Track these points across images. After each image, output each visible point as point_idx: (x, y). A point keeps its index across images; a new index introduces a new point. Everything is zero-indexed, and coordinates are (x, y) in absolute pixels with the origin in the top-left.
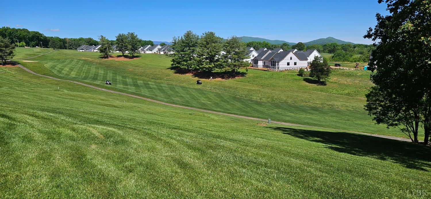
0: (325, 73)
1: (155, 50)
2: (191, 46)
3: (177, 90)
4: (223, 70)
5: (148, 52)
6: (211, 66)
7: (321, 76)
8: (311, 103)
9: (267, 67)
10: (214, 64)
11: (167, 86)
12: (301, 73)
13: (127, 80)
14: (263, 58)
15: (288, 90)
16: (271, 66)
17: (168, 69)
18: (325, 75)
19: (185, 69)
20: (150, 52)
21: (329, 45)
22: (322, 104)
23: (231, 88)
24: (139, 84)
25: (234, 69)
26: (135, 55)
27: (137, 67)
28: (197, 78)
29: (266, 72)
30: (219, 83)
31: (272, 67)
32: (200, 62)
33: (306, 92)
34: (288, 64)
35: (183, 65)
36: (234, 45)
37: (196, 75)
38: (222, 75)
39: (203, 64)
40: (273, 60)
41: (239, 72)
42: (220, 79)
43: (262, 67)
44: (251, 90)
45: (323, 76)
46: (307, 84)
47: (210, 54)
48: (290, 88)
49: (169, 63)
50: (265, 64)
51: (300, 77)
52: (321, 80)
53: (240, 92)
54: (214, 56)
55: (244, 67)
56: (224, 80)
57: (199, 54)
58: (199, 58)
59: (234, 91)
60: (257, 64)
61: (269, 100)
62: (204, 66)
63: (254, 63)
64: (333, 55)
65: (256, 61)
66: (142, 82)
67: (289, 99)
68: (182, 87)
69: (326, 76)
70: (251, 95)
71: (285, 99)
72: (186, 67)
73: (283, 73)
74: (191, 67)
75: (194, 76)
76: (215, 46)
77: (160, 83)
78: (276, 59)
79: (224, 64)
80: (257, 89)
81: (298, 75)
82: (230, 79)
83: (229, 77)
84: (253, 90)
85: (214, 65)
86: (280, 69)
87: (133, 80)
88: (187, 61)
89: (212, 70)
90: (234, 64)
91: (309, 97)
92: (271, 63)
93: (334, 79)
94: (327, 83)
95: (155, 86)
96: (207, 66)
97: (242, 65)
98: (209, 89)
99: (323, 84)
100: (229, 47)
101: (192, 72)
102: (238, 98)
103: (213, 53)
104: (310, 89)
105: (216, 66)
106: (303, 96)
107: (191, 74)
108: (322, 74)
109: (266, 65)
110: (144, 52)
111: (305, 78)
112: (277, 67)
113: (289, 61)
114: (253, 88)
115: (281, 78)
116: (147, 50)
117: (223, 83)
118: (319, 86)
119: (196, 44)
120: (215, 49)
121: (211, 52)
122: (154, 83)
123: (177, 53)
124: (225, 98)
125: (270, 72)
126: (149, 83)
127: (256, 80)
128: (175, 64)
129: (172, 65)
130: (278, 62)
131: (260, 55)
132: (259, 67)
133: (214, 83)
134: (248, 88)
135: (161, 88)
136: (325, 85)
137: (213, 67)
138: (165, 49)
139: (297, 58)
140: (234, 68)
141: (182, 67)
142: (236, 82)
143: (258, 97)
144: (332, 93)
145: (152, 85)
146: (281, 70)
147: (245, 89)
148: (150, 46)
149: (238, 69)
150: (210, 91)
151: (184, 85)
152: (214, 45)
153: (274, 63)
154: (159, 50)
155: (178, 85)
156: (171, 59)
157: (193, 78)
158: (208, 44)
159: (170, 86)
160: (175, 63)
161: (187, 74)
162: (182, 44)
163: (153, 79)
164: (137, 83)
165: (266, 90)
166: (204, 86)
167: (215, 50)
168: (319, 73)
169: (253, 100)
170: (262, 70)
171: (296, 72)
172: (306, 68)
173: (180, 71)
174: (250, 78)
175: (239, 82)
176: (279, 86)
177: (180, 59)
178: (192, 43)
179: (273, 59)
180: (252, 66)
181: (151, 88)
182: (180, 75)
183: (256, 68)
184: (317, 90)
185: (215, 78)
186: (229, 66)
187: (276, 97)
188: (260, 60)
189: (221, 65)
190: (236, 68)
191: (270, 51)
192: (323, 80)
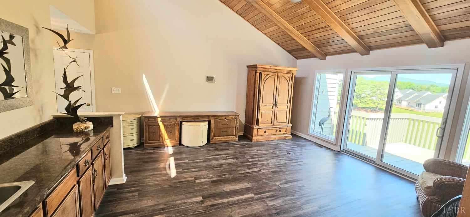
4: (368, 106)
9: (412, 107)
14: (407, 99)
29: (410, 111)
31: (417, 107)
34: (436, 107)
38: (366, 109)
40: (419, 102)
43: (405, 106)
47: (358, 93)
50: (409, 104)
60: (401, 103)
63: (398, 102)
78: (422, 102)
79: (369, 102)
85: (360, 102)
86: (425, 110)
90: (379, 102)
92: (417, 104)
100: (375, 89)
103: (360, 93)
112: (422, 108)
113: (438, 104)
120: (363, 89)
121: (359, 92)
130: (425, 104)
131: (406, 96)
132: (402, 106)
140: (378, 105)
146: (427, 111)
149: (382, 106)
152: (362, 86)
153: (419, 105)
167: (362, 90)
170: (406, 109)
179: (419, 101)
180: (395, 105)
183: (399, 107)
186: (374, 103)
188: (405, 101)
189: (366, 102)
190: (380, 106)
191: (416, 94)
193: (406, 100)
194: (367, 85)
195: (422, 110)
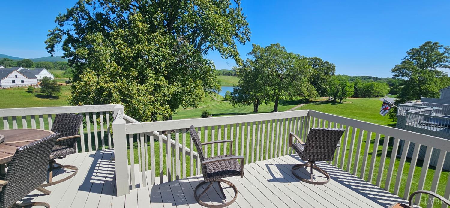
0: (56, 89)
12: (30, 90)
18: (56, 91)
21: (60, 63)
34: (14, 82)
45: (55, 92)
46: (39, 99)
51: (30, 94)
52: (53, 95)
64: (64, 72)
69: (57, 92)
73: (8, 91)
81: (27, 92)
93: (66, 93)
94: (60, 97)
99: (56, 98)
108: (54, 91)
111: (37, 94)
113: (14, 79)
115: (5, 96)
118: (52, 100)
136: (58, 99)
139: (23, 76)
144: (65, 104)
146: (5, 88)
168: (50, 90)
171: (24, 89)
172: (37, 85)
192: (55, 95)
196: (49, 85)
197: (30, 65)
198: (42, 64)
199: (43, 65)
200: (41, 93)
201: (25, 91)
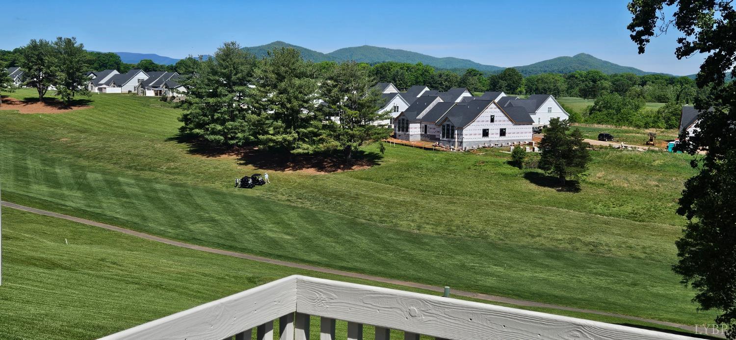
0: (577, 160)
1: (132, 85)
2: (235, 84)
3: (199, 201)
4: (321, 147)
5: (110, 90)
6: (289, 138)
7: (568, 170)
8: (545, 238)
9: (433, 138)
10: (298, 132)
11: (169, 189)
12: (517, 159)
13: (58, 171)
14: (420, 116)
15: (487, 205)
16: (443, 137)
17: (171, 139)
18: (577, 165)
19: (218, 141)
20: (117, 90)
21: (582, 76)
22: (571, 241)
23: (342, 196)
24: (93, 184)
25: (349, 146)
26: (77, 97)
27: (81, 132)
28: (250, 167)
29: (431, 154)
30: (310, 181)
31: (445, 139)
32: (259, 128)
33: (531, 210)
34: (485, 133)
35: (214, 132)
36: (350, 85)
37: (248, 159)
38: (318, 161)
39: (267, 133)
40: (448, 123)
41: (362, 152)
42: (311, 171)
43: (419, 138)
44: (394, 201)
45: (573, 169)
46: (533, 187)
47: (289, 106)
48: (492, 198)
49: (172, 123)
50: (426, 132)
51: (516, 170)
52: (568, 179)
53: (367, 207)
54: (299, 112)
55: (376, 140)
56: (323, 173)
57: (257, 105)
58: (259, 115)
59: (351, 205)
60: (407, 131)
61: (440, 229)
62: (270, 136)
63: (399, 127)
65: (403, 123)
66: (99, 176)
67: (489, 228)
68: (213, 193)
69: (579, 169)
70: (395, 217)
71: (480, 227)
72: (222, 138)
73: (473, 158)
74: (233, 138)
75: (242, 162)
76: (300, 87)
77: (148, 181)
78: (455, 121)
79: (324, 134)
80: (408, 199)
81: (509, 163)
82: (339, 171)
83: (335, 167)
84: (401, 204)
85: (296, 135)
86: (464, 145)
87: (73, 171)
88: (223, 122)
89: (294, 148)
90: (350, 132)
91: (538, 221)
92: (443, 129)
93: (598, 175)
94: (582, 185)
95: (136, 190)
96: (279, 138)
97: (369, 134)
98: (284, 198)
99: (573, 187)
100: (336, 89)
101: (237, 150)
102: (362, 224)
103: (295, 103)
104: (541, 202)
105: (302, 138)
106: (525, 219)
107: (235, 157)
108: (569, 164)
109: (428, 133)
110: (100, 89)
111: (529, 170)
112: (456, 140)
113: (488, 126)
114: (401, 198)
115: (467, 172)
116: (108, 83)
117: (320, 183)
118: (563, 193)
119: (249, 78)
120: (300, 92)
121: (289, 101)
122: (133, 182)
123: (197, 100)
124: (328, 224)
125: (440, 155)
126: (121, 179)
127: (406, 174)
128: (191, 129)
129: (183, 129)
130: (461, 129)
131: (416, 107)
132: (411, 138)
133: (298, 181)
134: (386, 196)
135: (152, 194)
136: (577, 190)
137: (295, 139)
138: (159, 83)
139: (506, 118)
140: (350, 143)
141: (212, 137)
142: (356, 180)
143: (413, 221)
144: (594, 211)
145: (128, 185)
146: (468, 148)
147: (378, 198)
148: (115, 72)
149: (360, 145)
150: (289, 203)
151: (217, 185)
152: (297, 82)
153: (449, 131)
154: (143, 84)
155: (201, 185)
156: (180, 113)
157: (239, 167)
158: (281, 78)
159: (178, 189)
160: (191, 126)
161: (223, 156)
162: (212, 78)
163: (130, 168)
164: (85, 178)
165: (433, 203)
166: (269, 190)
167: (300, 96)
168: (563, 161)
169: (401, 229)
170: (421, 148)
171: (504, 155)
172: (530, 144)
173: (203, 147)
174: (389, 168)
175: (362, 179)
176: (464, 194)
177: (205, 115)
178: (239, 75)
179: (446, 119)
180: (394, 137)
181: (127, 196)
182: (204, 158)
183: (404, 142)
184: (558, 204)
185: (301, 168)
186: (337, 138)
187: (457, 222)
188: (415, 122)
189: (316, 135)
190: (355, 144)
191: (439, 100)
192: (573, 178)
193: (418, 118)
194: (311, 76)
195: (456, 144)
196: (561, 145)
197: (515, 85)
198: (540, 82)
199: (543, 85)
200: (539, 167)
201: (505, 159)
